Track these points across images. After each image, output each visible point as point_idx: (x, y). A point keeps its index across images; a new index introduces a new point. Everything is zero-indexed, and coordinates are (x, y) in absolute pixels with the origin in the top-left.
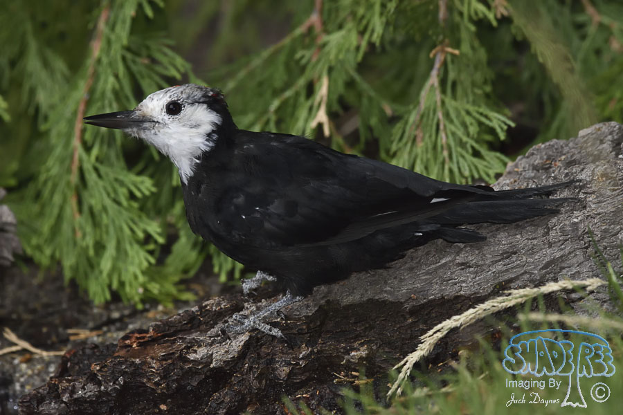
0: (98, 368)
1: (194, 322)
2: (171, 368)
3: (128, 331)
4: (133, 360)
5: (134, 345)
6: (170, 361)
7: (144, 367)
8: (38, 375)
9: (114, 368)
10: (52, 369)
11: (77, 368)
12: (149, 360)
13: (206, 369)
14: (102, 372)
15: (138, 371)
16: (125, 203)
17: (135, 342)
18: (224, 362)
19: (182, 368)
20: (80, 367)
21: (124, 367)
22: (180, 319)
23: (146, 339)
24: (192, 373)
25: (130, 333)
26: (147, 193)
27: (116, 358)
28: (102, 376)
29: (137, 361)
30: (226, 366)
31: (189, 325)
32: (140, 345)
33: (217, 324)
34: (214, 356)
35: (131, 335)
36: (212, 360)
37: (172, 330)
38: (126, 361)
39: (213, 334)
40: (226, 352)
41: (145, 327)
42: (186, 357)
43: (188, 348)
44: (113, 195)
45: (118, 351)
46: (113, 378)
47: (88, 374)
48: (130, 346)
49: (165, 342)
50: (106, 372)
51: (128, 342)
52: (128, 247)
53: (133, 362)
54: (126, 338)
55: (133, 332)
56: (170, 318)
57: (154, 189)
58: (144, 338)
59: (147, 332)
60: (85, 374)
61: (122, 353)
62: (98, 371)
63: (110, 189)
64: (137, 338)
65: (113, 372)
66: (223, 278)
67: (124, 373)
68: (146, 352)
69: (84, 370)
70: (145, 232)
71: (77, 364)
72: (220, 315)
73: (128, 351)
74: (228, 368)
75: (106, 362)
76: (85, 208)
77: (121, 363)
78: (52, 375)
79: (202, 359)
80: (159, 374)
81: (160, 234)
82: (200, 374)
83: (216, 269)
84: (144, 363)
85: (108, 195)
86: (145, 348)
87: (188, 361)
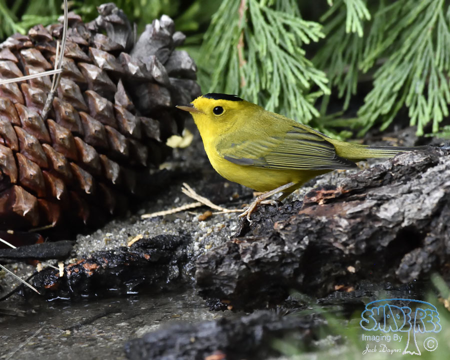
0: (282, 227)
1: (385, 178)
2: (360, 227)
3: (315, 187)
4: (319, 218)
5: (321, 203)
6: (358, 220)
7: (331, 226)
8: (218, 234)
9: (298, 227)
10: (234, 227)
11: (259, 226)
12: (336, 218)
13: (397, 229)
14: (287, 231)
15: (323, 231)
16: (291, 50)
17: (321, 199)
18: (418, 220)
19: (371, 227)
20: (262, 226)
21: (309, 225)
22: (370, 175)
23: (333, 196)
24: (382, 232)
25: (316, 189)
26: (316, 40)
27: (300, 216)
28: (286, 235)
29: (324, 219)
30: (419, 225)
31: (380, 181)
32: (328, 202)
33: (409, 180)
34: (406, 213)
35: (317, 192)
36: (404, 218)
37: (362, 186)
38: (312, 219)
39: (406, 191)
40: (419, 210)
41: (333, 183)
42: (375, 215)
43: (378, 205)
44: (278, 41)
45: (303, 209)
46: (297, 237)
47: (271, 234)
48: (316, 203)
49: (354, 199)
50: (290, 231)
51: (314, 199)
52: (292, 98)
53: (319, 221)
54: (312, 194)
55: (319, 188)
56: (360, 173)
57: (323, 36)
58: (331, 194)
59: (334, 188)
60: (268, 233)
61: (308, 211)
62: (282, 230)
63: (277, 35)
64: (325, 195)
65: (297, 232)
66: (420, 132)
67: (308, 232)
68: (333, 210)
69: (267, 229)
70: (310, 81)
71: (260, 222)
72: (413, 171)
73: (314, 209)
74: (421, 227)
75: (290, 220)
76: (252, 55)
77: (305, 222)
78: (233, 234)
79: (393, 217)
80: (347, 233)
81: (326, 85)
82: (391, 233)
83: (412, 122)
84: (330, 222)
85: (275, 41)
86: (333, 206)
87: (377, 219)
